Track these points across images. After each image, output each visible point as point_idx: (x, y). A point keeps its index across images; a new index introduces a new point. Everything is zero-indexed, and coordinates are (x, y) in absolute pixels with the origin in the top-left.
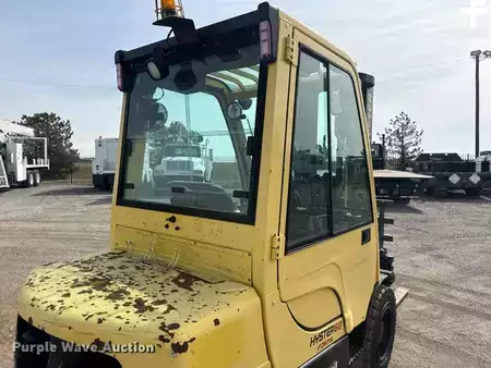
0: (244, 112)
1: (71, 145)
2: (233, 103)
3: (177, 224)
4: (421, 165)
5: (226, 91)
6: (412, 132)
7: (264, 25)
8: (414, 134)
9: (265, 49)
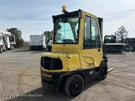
0: (75, 26)
1: (21, 37)
2: (73, 24)
3: (65, 46)
4: (126, 41)
5: (72, 22)
6: (125, 32)
7: (79, 13)
8: (126, 32)
9: (80, 16)
